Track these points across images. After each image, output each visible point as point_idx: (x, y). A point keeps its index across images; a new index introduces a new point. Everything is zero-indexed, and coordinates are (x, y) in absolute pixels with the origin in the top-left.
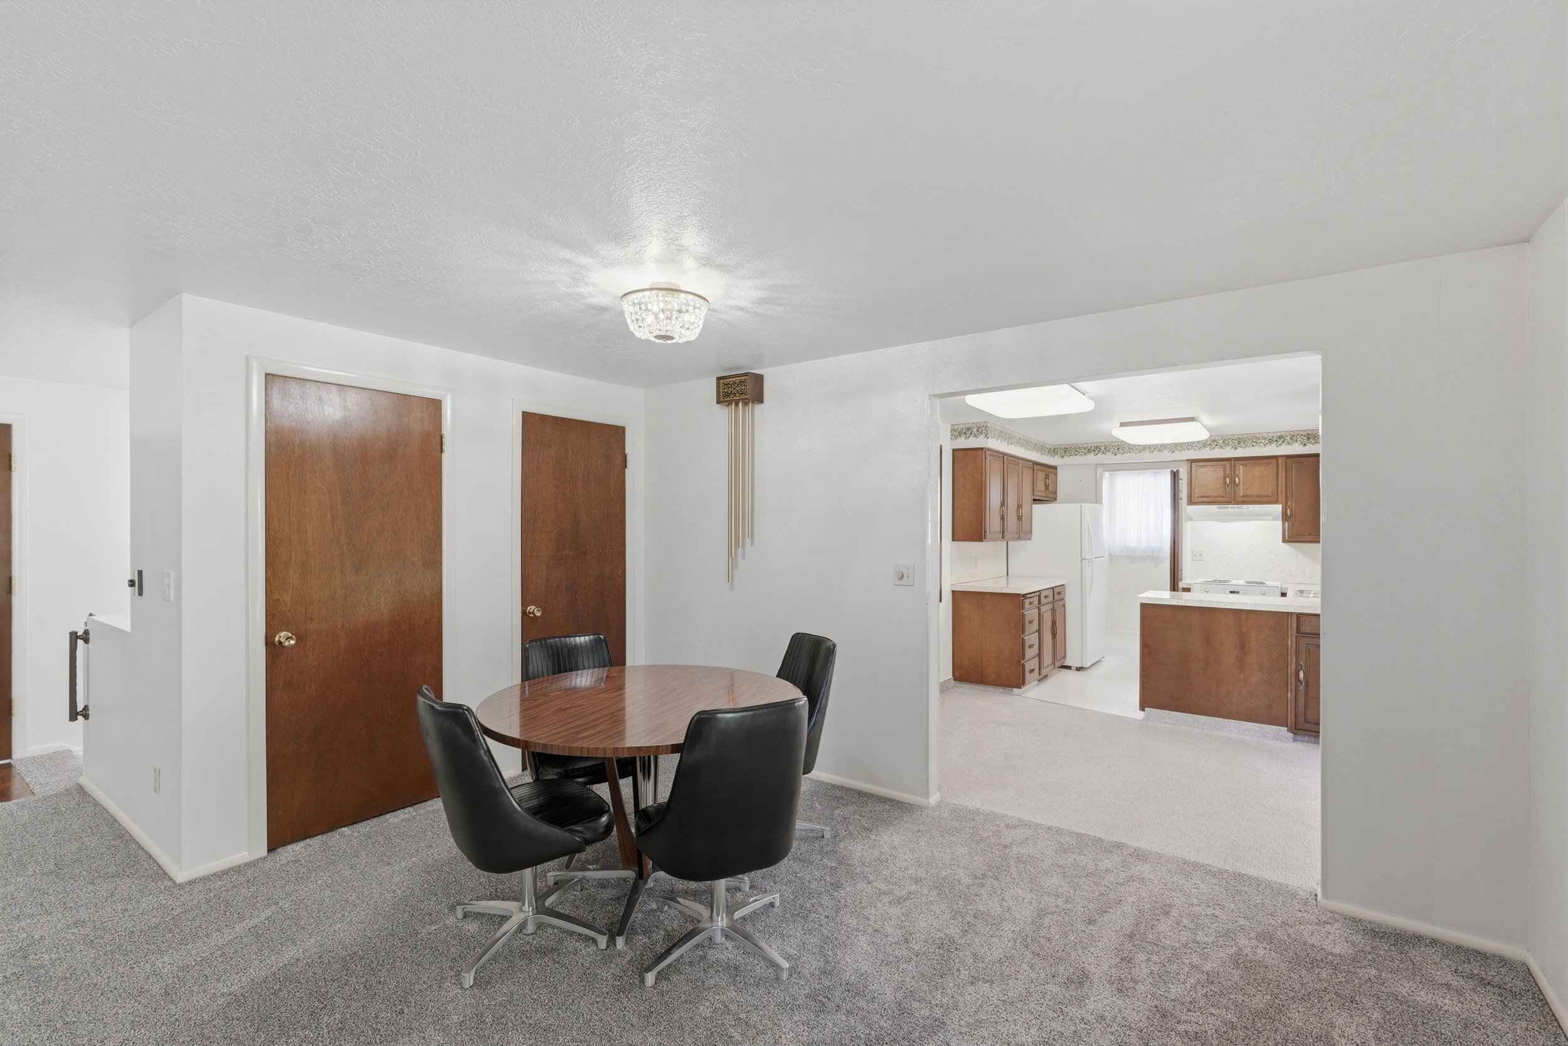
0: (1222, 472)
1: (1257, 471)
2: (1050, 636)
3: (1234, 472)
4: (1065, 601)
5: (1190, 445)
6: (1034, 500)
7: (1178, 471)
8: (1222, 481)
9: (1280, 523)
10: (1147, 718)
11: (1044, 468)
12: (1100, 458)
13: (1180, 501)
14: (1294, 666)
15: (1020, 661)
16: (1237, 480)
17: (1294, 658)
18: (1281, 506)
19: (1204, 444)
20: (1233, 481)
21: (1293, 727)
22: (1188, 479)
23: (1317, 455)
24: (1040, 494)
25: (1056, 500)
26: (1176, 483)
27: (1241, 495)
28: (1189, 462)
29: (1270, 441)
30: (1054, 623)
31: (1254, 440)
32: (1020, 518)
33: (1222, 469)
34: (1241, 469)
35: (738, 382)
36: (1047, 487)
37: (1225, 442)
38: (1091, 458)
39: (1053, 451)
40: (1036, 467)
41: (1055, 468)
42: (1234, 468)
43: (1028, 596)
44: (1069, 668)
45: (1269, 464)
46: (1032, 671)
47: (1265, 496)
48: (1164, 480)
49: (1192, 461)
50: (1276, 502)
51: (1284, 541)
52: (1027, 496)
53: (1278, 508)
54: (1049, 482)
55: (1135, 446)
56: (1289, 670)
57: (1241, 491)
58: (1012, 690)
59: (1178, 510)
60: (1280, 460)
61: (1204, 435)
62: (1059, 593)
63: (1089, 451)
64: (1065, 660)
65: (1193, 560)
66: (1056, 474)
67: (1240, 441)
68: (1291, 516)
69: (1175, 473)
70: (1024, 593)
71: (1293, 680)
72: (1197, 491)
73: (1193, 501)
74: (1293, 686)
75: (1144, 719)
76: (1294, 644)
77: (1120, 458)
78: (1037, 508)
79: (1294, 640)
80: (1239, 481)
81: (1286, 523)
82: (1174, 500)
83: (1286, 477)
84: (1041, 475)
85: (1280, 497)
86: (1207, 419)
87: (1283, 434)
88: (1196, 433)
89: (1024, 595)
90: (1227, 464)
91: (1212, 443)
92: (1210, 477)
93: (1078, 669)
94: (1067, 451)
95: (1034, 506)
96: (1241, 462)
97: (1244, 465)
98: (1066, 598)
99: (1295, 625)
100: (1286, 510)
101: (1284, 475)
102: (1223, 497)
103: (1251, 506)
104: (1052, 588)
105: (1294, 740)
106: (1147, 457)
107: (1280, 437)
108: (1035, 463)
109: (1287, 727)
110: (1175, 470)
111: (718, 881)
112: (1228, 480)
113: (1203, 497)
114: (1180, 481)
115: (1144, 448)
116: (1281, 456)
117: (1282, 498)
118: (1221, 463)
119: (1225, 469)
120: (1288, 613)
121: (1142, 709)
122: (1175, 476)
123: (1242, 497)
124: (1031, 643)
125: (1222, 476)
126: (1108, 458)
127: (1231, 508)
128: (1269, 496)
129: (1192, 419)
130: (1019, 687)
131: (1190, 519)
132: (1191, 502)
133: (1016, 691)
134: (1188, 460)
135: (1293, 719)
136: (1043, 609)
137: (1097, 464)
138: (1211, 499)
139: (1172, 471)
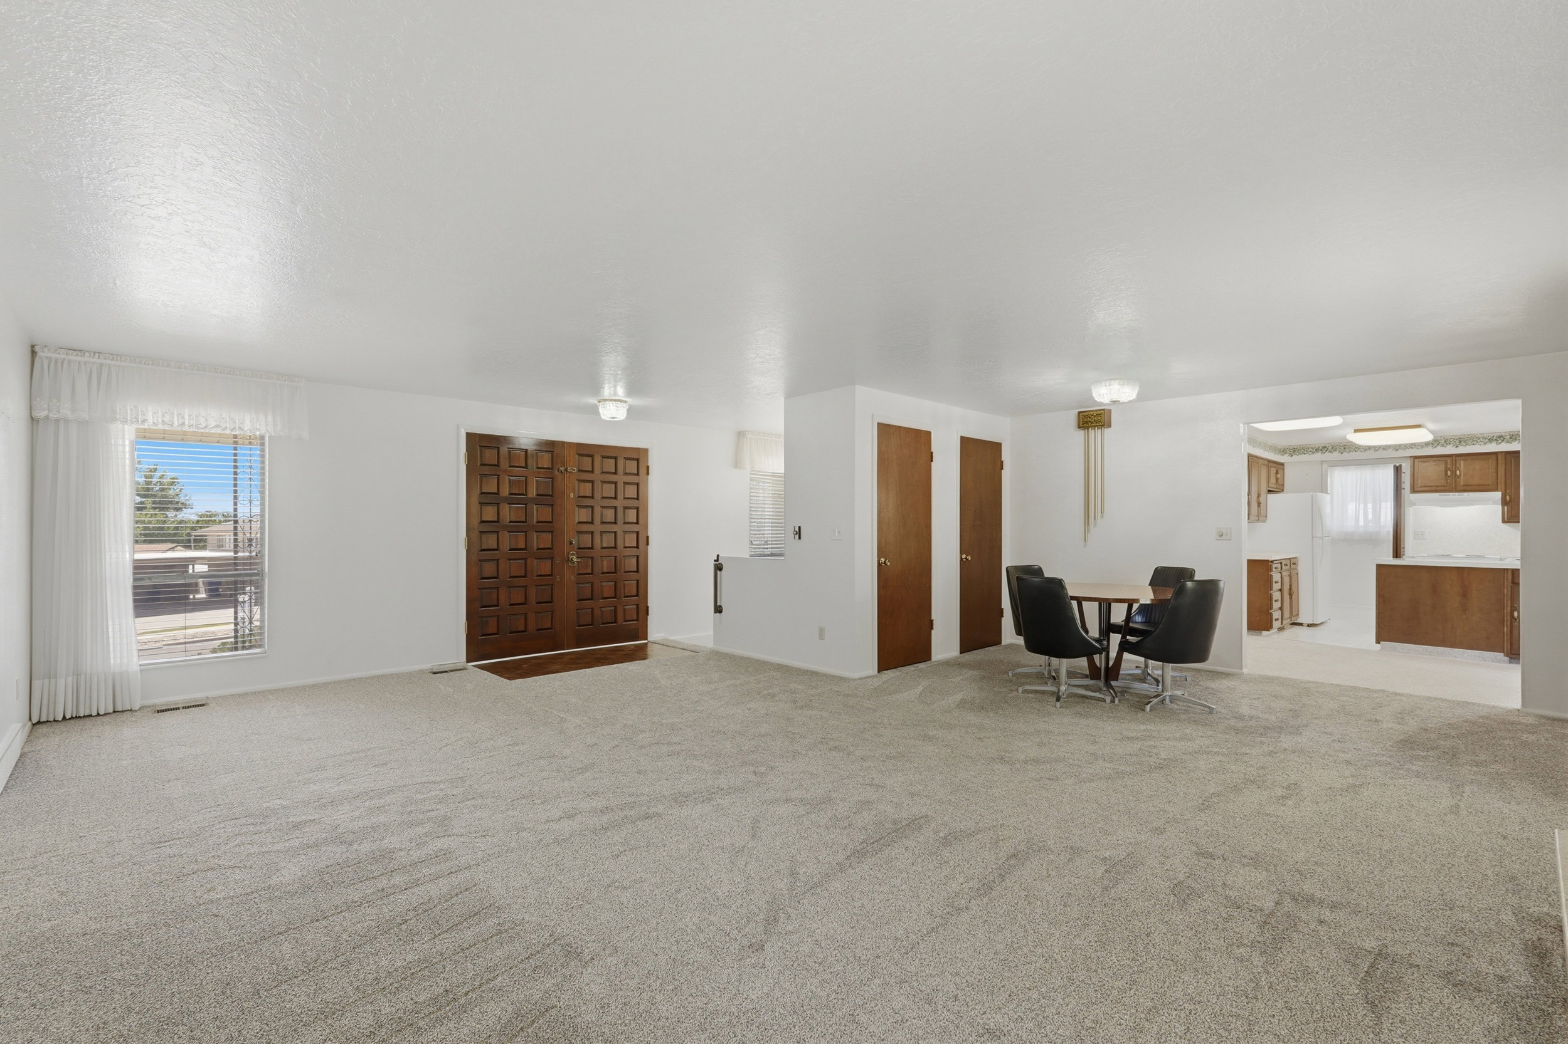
0: (1444, 466)
1: (1477, 465)
2: (1288, 596)
3: (1456, 466)
4: (1298, 571)
5: (1413, 446)
6: (1269, 491)
7: (1400, 466)
8: (1444, 473)
9: (1500, 507)
10: (1383, 649)
11: (1276, 465)
12: (1327, 456)
13: (1403, 491)
14: (1509, 609)
15: (1268, 611)
16: (1458, 473)
17: (1509, 602)
18: (1500, 493)
19: (1427, 444)
20: (1454, 473)
21: (1509, 652)
22: (1411, 472)
23: (1518, 452)
24: (1273, 486)
25: (1283, 491)
26: (1399, 477)
27: (1462, 484)
28: (1412, 458)
29: (1491, 440)
30: (1291, 586)
31: (1474, 439)
32: (1259, 504)
33: (1443, 464)
34: (1462, 464)
35: (1095, 414)
36: (1277, 479)
37: (1447, 442)
38: (1318, 456)
39: (1283, 451)
40: (1271, 464)
41: (1282, 464)
42: (1456, 462)
43: (1275, 562)
44: (1301, 624)
45: (1489, 459)
46: (1276, 620)
47: (1485, 485)
48: (1387, 475)
49: (1415, 457)
50: (1496, 490)
51: (1504, 521)
52: (1264, 489)
53: (1498, 495)
54: (1279, 476)
55: (1360, 446)
56: (1505, 611)
57: (1462, 481)
58: (1261, 633)
59: (1401, 499)
60: (1499, 457)
61: (1429, 437)
62: (1294, 564)
63: (1317, 450)
64: (1298, 618)
65: (1414, 539)
66: (1284, 469)
67: (1461, 440)
68: (1510, 500)
69: (1397, 468)
70: (1272, 559)
71: (1509, 618)
72: (1419, 482)
73: (1416, 490)
74: (1509, 623)
75: (1380, 650)
76: (1509, 592)
77: (1346, 456)
78: (1270, 496)
79: (1509, 589)
80: (1460, 473)
81: (1506, 507)
82: (1397, 490)
83: (1505, 468)
84: (1273, 471)
85: (1499, 486)
86: (1431, 426)
87: (1503, 434)
88: (1422, 436)
89: (1272, 562)
90: (1449, 460)
91: (1435, 443)
92: (1432, 471)
93: (1309, 626)
94: (1294, 451)
95: (1268, 495)
96: (1462, 458)
97: (1464, 460)
98: (1298, 568)
99: (1510, 578)
100: (1506, 496)
101: (1503, 468)
102: (1444, 486)
103: (1471, 494)
104: (1290, 559)
105: (1510, 663)
106: (1371, 455)
107: (1500, 437)
108: (1270, 461)
109: (1503, 652)
110: (1397, 465)
111: (1168, 664)
112: (1449, 473)
113: (1425, 487)
114: (1403, 474)
115: (1369, 448)
116: (1501, 452)
117: (1501, 485)
118: (1442, 459)
119: (1446, 464)
120: (1504, 569)
121: (1378, 642)
122: (1398, 470)
123: (1463, 486)
124: (1276, 599)
125: (1443, 469)
126: (1335, 455)
127: (1452, 495)
128: (1489, 485)
129: (1419, 426)
130: (1268, 630)
131: (1413, 504)
132: (1414, 490)
133: (1265, 633)
134: (1411, 457)
135: (1509, 647)
136: (1284, 574)
137: (1322, 461)
138: (1433, 488)
139: (1395, 466)
